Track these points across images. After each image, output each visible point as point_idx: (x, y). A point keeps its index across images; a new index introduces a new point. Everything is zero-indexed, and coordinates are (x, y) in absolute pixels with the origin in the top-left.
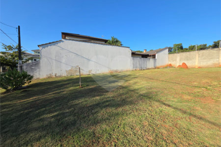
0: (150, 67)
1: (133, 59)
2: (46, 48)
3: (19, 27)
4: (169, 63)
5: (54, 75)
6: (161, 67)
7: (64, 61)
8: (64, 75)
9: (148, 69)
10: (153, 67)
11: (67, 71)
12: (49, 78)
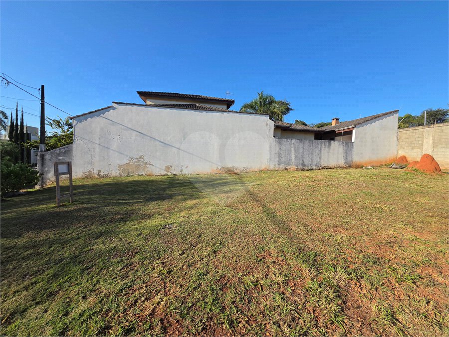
0: (332, 164)
1: (279, 143)
2: (84, 123)
3: (43, 87)
4: (401, 153)
5: (96, 172)
6: (370, 163)
7: (114, 146)
8: (114, 174)
9: (324, 168)
10: (342, 163)
11: (119, 166)
12: (87, 177)
